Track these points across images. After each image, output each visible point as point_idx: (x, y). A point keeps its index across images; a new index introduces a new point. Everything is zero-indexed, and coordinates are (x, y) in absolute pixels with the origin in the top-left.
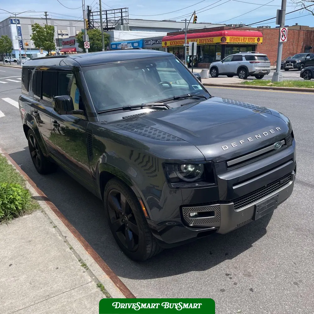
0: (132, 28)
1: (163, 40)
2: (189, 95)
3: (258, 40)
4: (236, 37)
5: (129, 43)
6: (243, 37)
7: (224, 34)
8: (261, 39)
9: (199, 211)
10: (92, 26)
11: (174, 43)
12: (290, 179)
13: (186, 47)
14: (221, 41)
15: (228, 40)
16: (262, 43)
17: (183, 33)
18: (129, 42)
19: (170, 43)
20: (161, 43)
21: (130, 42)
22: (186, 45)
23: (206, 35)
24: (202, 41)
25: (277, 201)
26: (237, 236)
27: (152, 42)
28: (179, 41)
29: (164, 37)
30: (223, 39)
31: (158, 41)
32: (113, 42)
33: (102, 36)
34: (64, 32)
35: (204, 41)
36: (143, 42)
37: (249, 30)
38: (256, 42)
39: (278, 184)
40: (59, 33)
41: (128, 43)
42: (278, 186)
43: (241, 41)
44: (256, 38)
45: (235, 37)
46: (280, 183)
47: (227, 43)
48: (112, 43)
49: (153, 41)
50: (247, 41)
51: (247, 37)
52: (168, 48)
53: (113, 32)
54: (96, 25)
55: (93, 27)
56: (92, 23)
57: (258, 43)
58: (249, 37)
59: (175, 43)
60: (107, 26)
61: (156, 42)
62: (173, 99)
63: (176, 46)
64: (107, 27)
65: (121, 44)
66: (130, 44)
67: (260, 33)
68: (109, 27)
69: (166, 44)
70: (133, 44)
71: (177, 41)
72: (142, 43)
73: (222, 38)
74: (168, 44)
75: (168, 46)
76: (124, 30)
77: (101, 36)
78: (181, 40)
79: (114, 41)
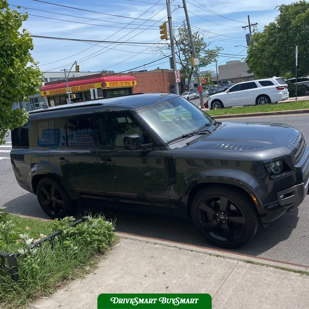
3: (133, 83)
4: (115, 82)
6: (120, 82)
7: (104, 79)
8: (135, 82)
11: (54, 92)
13: (69, 95)
14: (102, 86)
15: (108, 85)
16: (136, 86)
17: (64, 81)
19: (50, 92)
20: (40, 93)
22: (69, 92)
23: (83, 83)
24: (83, 88)
28: (59, 89)
30: (104, 85)
35: (85, 87)
37: (124, 75)
38: (132, 85)
43: (119, 85)
44: (131, 82)
45: (113, 82)
47: (108, 87)
50: (124, 85)
51: (124, 82)
57: (133, 86)
58: (125, 81)
63: (56, 94)
67: (133, 77)
69: (45, 93)
71: (57, 89)
73: (102, 84)
74: (48, 93)
75: (48, 96)
78: (62, 89)
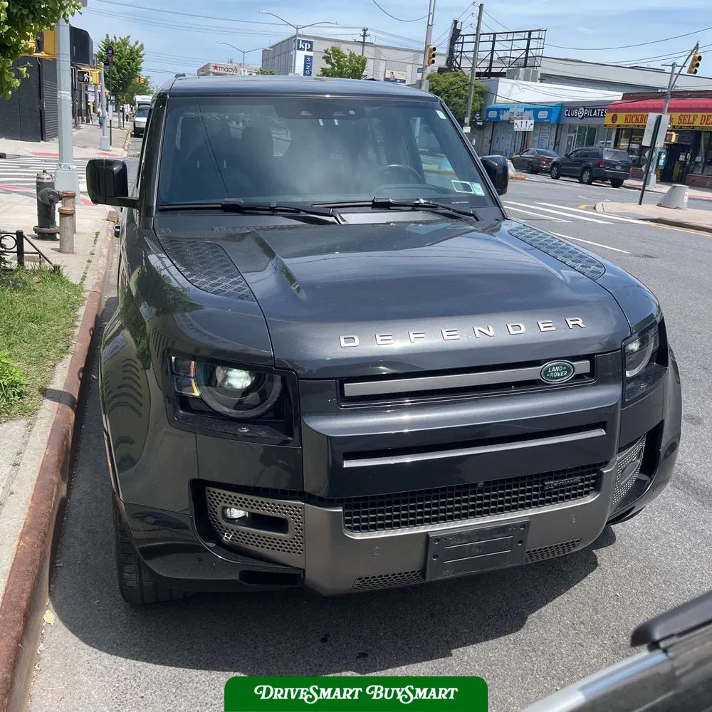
0: (545, 78)
1: (610, 111)
2: (422, 201)
5: (529, 110)
9: (253, 511)
10: (457, 66)
11: (634, 119)
12: (593, 485)
18: (528, 106)
19: (626, 119)
20: (604, 117)
21: (532, 106)
24: (708, 119)
25: (521, 542)
26: (432, 614)
27: (582, 112)
29: (615, 103)
31: (597, 111)
32: (493, 105)
33: (471, 88)
34: (398, 76)
36: (561, 110)
39: (536, 489)
40: (386, 76)
41: (525, 110)
42: (536, 496)
46: (542, 489)
48: (489, 107)
49: (585, 109)
52: (618, 131)
53: (498, 81)
54: (466, 64)
55: (460, 68)
56: (458, 60)
59: (637, 119)
60: (490, 67)
61: (592, 114)
62: (371, 203)
63: (638, 126)
64: (490, 70)
65: (508, 109)
66: (531, 113)
68: (493, 70)
69: (614, 119)
70: (536, 112)
72: (558, 112)
74: (621, 119)
75: (618, 126)
76: (526, 79)
77: (467, 88)
79: (495, 103)
